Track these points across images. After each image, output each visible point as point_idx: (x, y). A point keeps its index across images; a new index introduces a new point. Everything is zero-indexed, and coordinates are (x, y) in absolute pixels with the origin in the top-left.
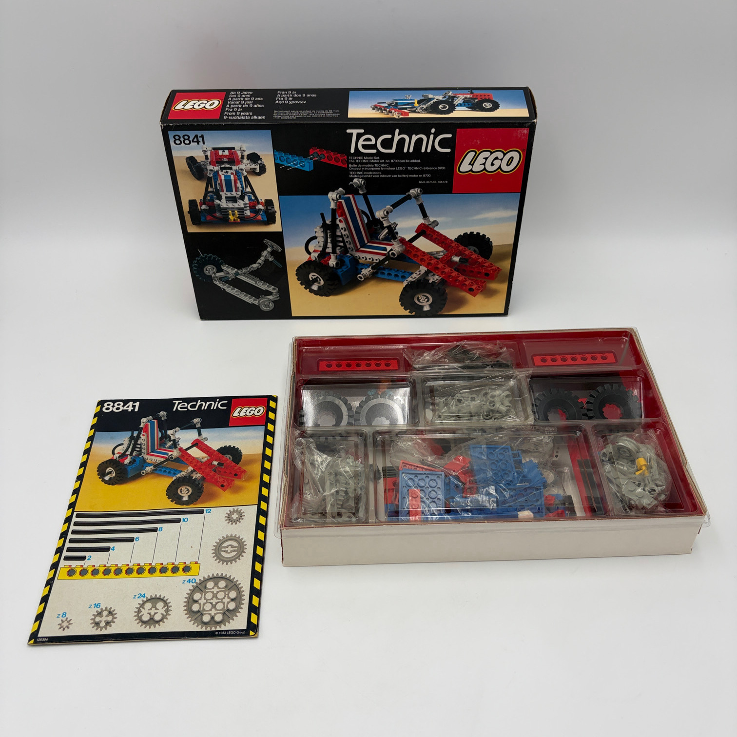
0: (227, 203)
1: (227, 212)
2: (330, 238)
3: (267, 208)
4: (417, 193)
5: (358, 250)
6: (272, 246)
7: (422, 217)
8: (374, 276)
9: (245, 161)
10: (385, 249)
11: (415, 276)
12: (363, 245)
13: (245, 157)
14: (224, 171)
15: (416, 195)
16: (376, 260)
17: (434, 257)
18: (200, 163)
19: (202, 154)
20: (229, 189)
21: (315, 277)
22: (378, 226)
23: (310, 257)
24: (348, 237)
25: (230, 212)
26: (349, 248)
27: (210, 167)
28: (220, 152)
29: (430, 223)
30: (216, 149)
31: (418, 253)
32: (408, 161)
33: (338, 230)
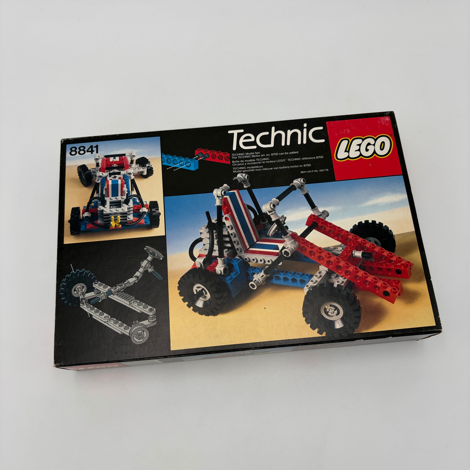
0: (110, 208)
1: (109, 218)
2: (216, 239)
3: (151, 210)
4: (301, 182)
5: (247, 251)
6: (153, 254)
7: (311, 208)
8: (268, 283)
9: (134, 165)
10: (277, 248)
11: (315, 280)
12: (253, 245)
13: (135, 162)
14: (113, 176)
15: (301, 185)
16: (269, 261)
17: (333, 253)
18: (90, 170)
19: (94, 162)
20: (115, 194)
21: (200, 289)
22: (266, 221)
23: (195, 264)
24: (235, 236)
25: (113, 217)
26: (238, 249)
27: (100, 174)
28: (111, 159)
29: (320, 214)
30: (108, 157)
31: (314, 250)
32: (287, 153)
33: (224, 229)
